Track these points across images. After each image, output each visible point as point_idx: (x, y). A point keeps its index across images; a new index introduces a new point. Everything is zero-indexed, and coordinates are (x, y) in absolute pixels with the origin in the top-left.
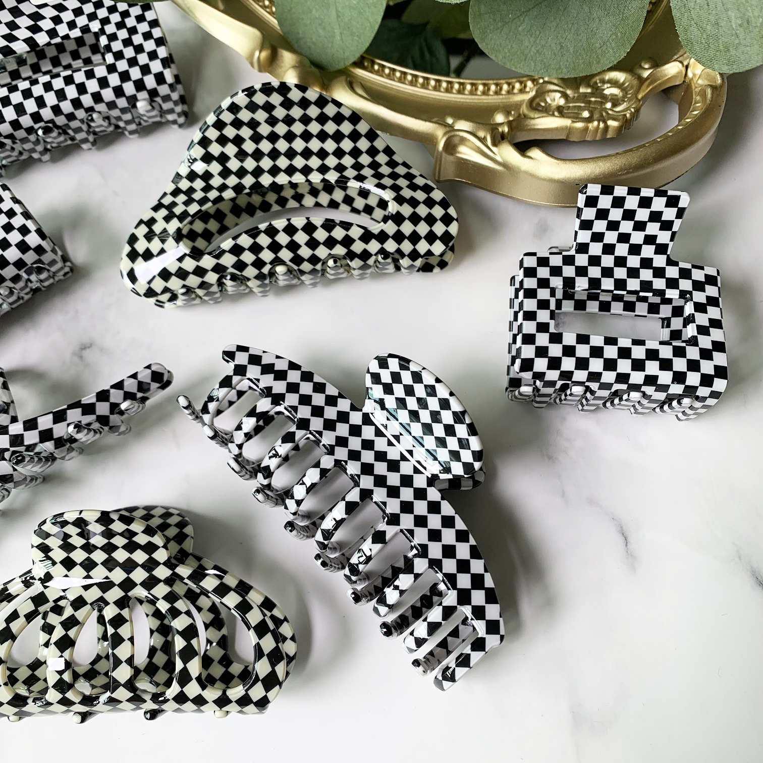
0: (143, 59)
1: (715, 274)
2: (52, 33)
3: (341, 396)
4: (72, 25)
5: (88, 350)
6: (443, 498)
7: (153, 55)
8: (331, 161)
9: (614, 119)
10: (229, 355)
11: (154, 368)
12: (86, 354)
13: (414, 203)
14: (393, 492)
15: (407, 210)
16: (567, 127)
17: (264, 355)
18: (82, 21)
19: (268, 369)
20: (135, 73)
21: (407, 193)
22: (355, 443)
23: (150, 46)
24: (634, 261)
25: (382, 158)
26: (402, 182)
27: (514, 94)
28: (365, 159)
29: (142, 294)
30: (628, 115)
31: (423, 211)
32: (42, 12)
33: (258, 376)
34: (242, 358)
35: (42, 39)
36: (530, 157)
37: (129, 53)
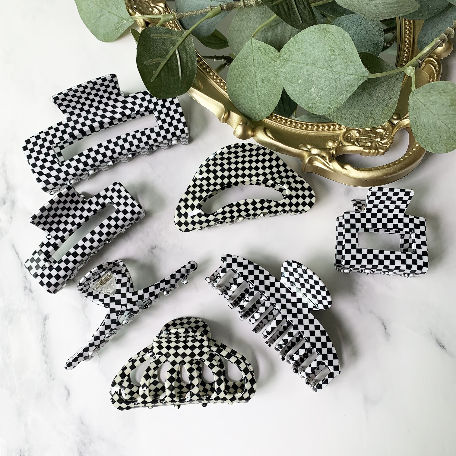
0: (175, 123)
1: (424, 221)
2: (132, 110)
3: (271, 275)
4: (141, 106)
5: (155, 249)
6: (315, 318)
7: (179, 121)
8: (261, 171)
9: (382, 149)
10: (224, 259)
11: (191, 263)
12: (154, 251)
13: (296, 189)
14: (295, 316)
15: (294, 193)
16: (361, 150)
17: (238, 258)
18: (145, 104)
19: (240, 264)
20: (172, 129)
21: (293, 185)
22: (278, 296)
23: (177, 116)
24: (390, 216)
25: (282, 169)
26: (291, 180)
27: (336, 130)
28: (275, 170)
29: (184, 231)
30: (388, 147)
31: (300, 193)
32: (127, 99)
33: (237, 268)
34: (229, 260)
35: (128, 112)
36: (345, 169)
37: (168, 120)
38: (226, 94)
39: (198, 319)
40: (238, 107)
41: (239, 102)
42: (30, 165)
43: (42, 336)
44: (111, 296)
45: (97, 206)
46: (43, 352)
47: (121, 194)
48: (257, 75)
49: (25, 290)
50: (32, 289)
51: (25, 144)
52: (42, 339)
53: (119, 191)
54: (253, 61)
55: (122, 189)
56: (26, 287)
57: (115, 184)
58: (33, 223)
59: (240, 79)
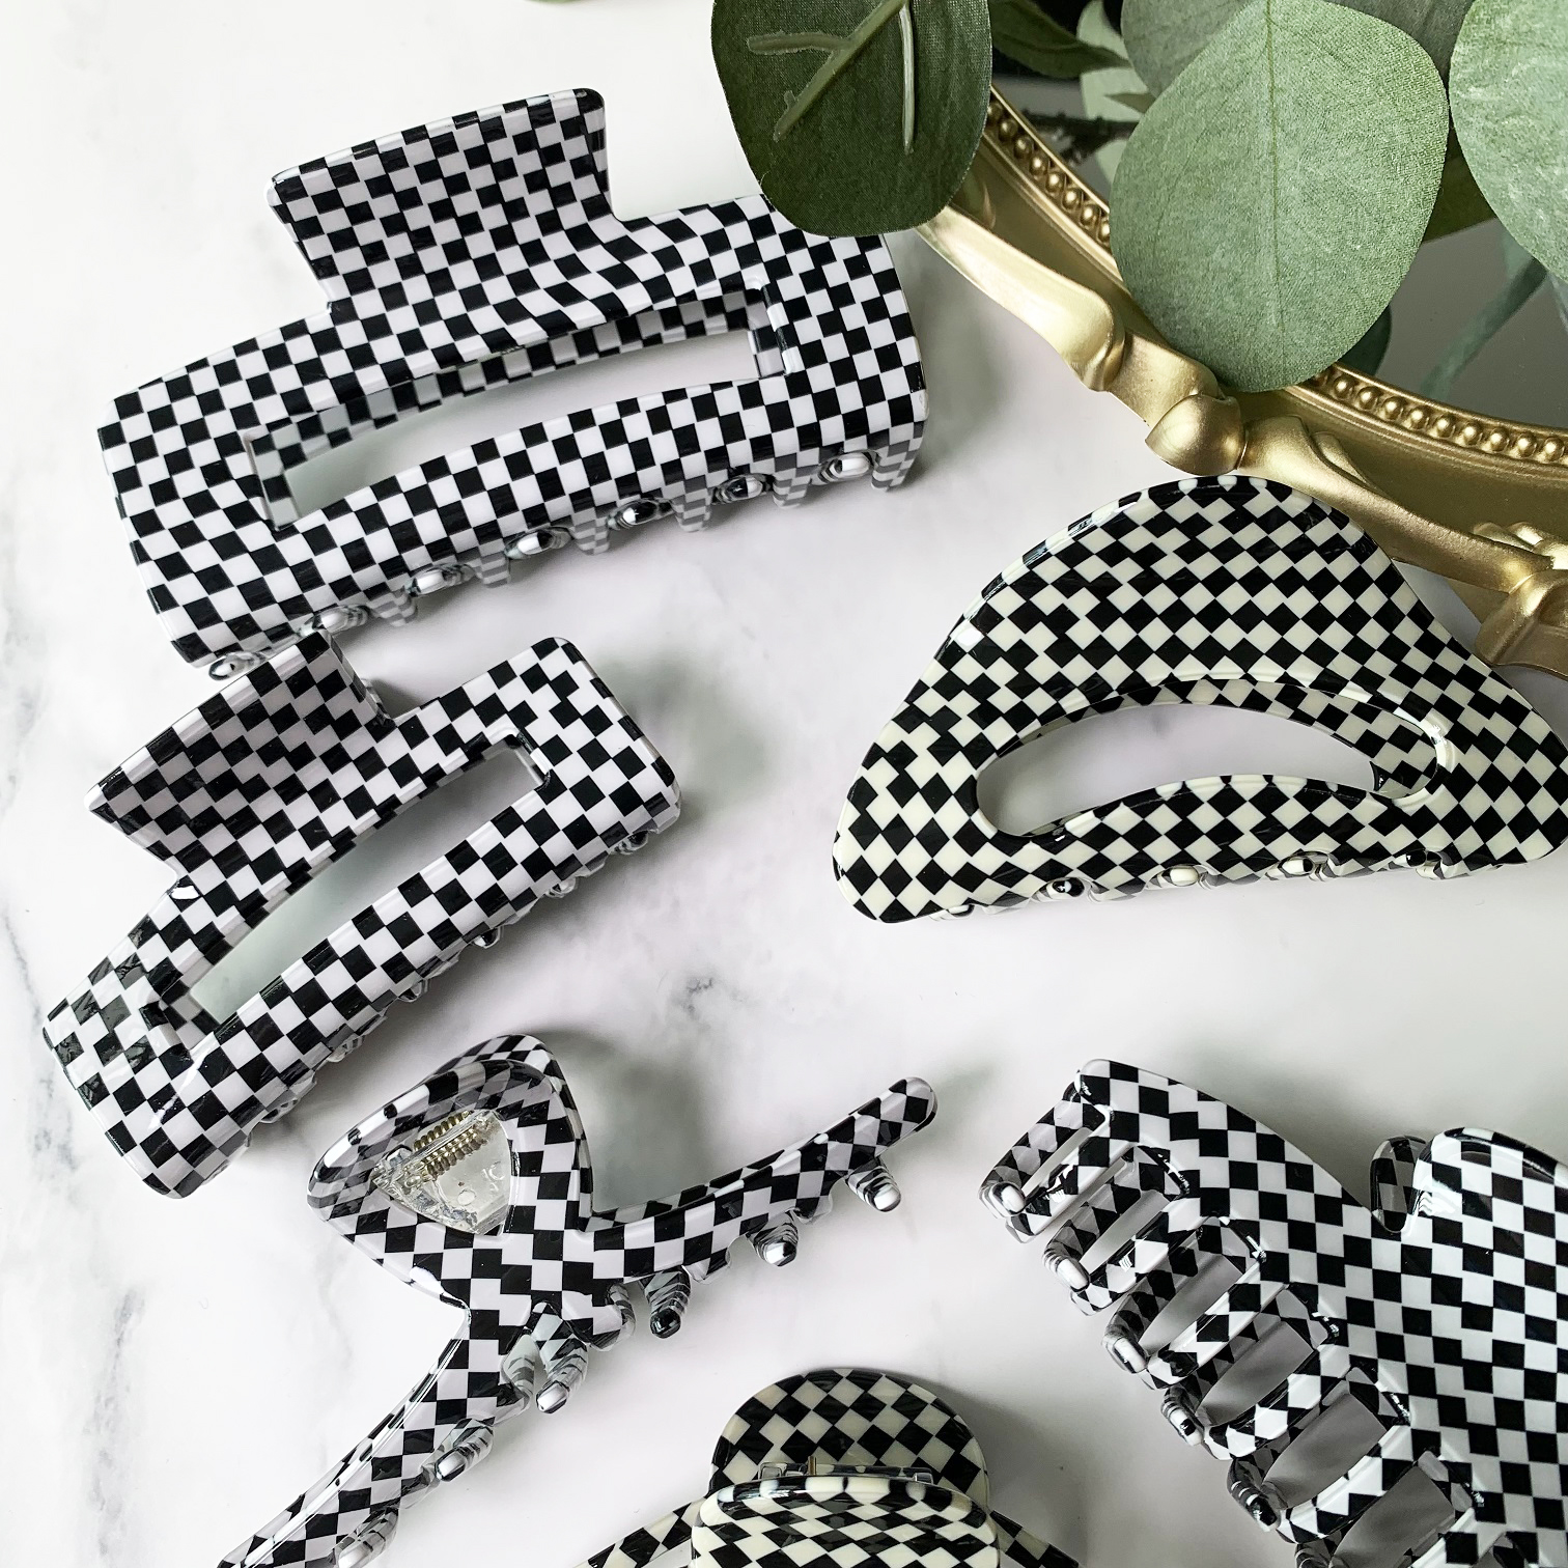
0: (866, 365)
2: (658, 288)
3: (1348, 1199)
4: (703, 272)
5: (705, 993)
7: (888, 358)
8: (1301, 636)
10: (1096, 1087)
11: (911, 1091)
12: (701, 1000)
13: (1488, 744)
15: (1476, 763)
17: (1170, 1089)
18: (725, 264)
19: (1184, 1126)
20: (849, 397)
21: (1473, 721)
23: (881, 334)
25: (1408, 632)
26: (1459, 693)
28: (1373, 634)
29: (877, 914)
31: (1509, 764)
32: (638, 237)
33: (1166, 1142)
34: (1124, 1097)
35: (634, 299)
37: (835, 348)
38: (1108, 262)
39: (915, 1390)
40: (1161, 323)
41: (1171, 296)
42: (128, 521)
43: (98, 1399)
44: (481, 1243)
45: (447, 751)
46: (97, 1489)
47: (572, 698)
48: (1281, 166)
49: (38, 1148)
50: (77, 1150)
51: (112, 417)
52: (96, 1417)
53: (564, 685)
54: (1266, 97)
55: (580, 674)
56: (46, 1134)
57: (544, 648)
58: (105, 812)
59: (1190, 186)
